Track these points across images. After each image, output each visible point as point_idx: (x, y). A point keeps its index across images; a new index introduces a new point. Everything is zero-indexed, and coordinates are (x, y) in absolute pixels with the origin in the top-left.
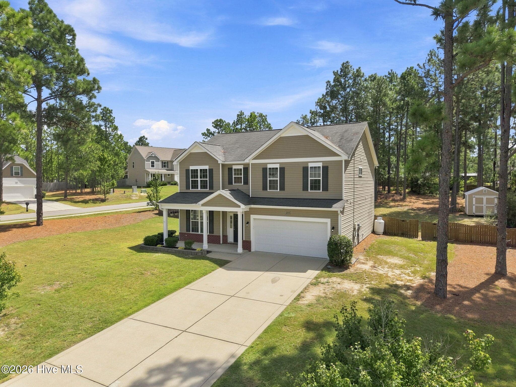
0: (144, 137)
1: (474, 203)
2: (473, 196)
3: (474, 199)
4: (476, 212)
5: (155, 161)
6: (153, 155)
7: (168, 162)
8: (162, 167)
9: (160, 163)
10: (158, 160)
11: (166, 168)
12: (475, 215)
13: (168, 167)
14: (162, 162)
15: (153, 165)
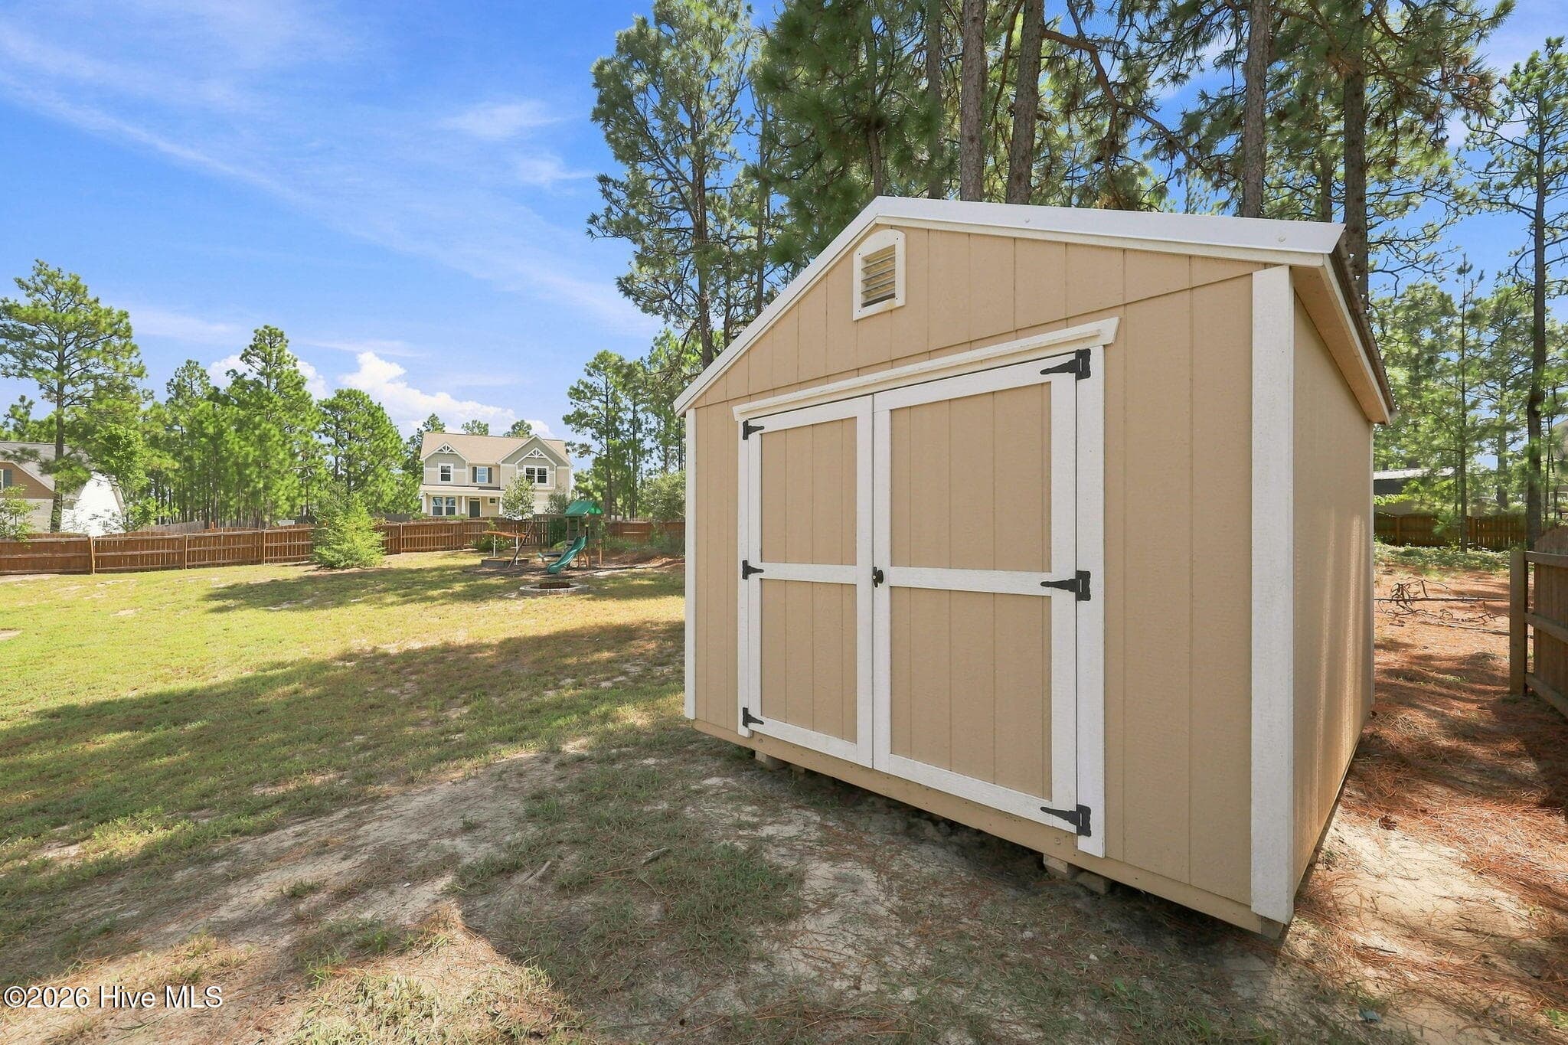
5: (452, 465)
6: (447, 452)
7: (490, 469)
8: (474, 481)
9: (467, 472)
10: (460, 463)
11: (484, 484)
13: (490, 481)
14: (475, 468)
15: (445, 476)
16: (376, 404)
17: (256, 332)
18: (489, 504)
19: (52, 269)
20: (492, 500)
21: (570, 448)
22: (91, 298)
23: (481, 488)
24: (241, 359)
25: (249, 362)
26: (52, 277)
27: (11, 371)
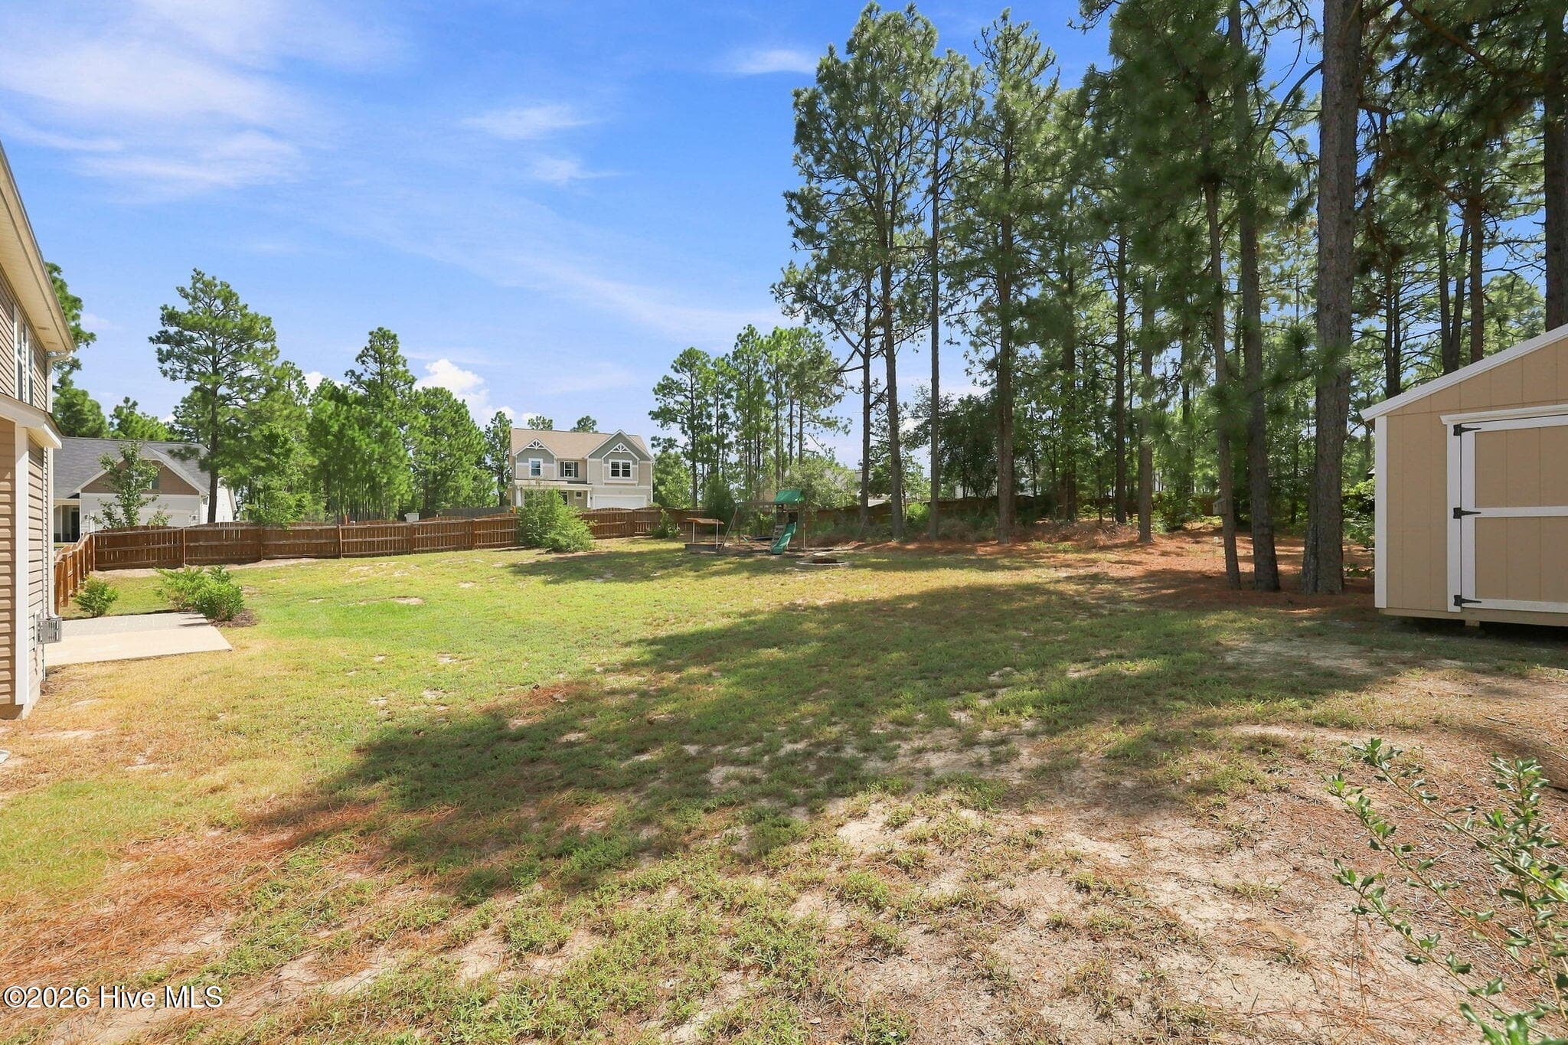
0: (588, 418)
1: (1460, 487)
2: (1449, 420)
3: (1461, 455)
4: (1483, 587)
5: (541, 460)
6: (537, 448)
7: (576, 464)
8: (562, 475)
9: (555, 468)
10: (548, 457)
11: (573, 478)
12: (1472, 620)
13: (576, 476)
14: (562, 463)
15: (536, 471)
16: (460, 401)
17: (371, 334)
18: (576, 498)
19: (207, 277)
20: (579, 494)
21: (655, 443)
22: (241, 304)
23: (569, 482)
24: (357, 360)
25: (363, 362)
26: (207, 284)
27: (178, 374)
